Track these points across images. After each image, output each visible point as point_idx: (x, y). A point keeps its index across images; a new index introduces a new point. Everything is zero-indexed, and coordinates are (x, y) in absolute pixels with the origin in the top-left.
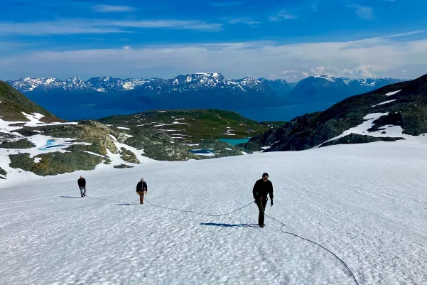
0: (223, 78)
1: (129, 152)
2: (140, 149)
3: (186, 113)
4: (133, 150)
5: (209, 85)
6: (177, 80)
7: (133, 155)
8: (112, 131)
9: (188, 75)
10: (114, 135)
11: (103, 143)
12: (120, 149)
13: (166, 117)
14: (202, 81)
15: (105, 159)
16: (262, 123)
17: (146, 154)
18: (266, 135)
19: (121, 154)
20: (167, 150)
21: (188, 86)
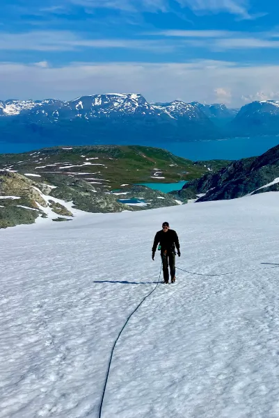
0: (144, 101)
1: (58, 205)
2: (68, 201)
3: (100, 151)
4: (61, 202)
5: (126, 110)
6: (80, 103)
7: (63, 207)
8: (34, 182)
9: (96, 96)
10: (37, 186)
11: (32, 196)
12: (48, 202)
13: (74, 156)
14: (116, 104)
16: (196, 163)
17: (77, 206)
18: (201, 182)
19: (51, 206)
20: (100, 203)
21: (97, 111)
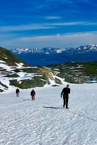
1: (58, 80)
2: (63, 78)
3: (84, 63)
4: (60, 79)
5: (94, 50)
6: (80, 48)
7: (60, 81)
8: (52, 71)
9: (85, 46)
10: (52, 72)
11: (48, 76)
12: (54, 78)
14: (91, 48)
15: (48, 82)
17: (66, 81)
19: (55, 80)
20: (75, 79)
21: (85, 51)
